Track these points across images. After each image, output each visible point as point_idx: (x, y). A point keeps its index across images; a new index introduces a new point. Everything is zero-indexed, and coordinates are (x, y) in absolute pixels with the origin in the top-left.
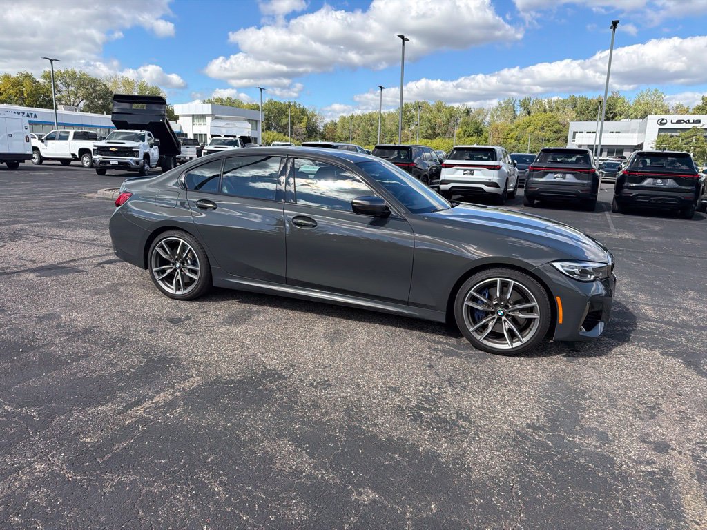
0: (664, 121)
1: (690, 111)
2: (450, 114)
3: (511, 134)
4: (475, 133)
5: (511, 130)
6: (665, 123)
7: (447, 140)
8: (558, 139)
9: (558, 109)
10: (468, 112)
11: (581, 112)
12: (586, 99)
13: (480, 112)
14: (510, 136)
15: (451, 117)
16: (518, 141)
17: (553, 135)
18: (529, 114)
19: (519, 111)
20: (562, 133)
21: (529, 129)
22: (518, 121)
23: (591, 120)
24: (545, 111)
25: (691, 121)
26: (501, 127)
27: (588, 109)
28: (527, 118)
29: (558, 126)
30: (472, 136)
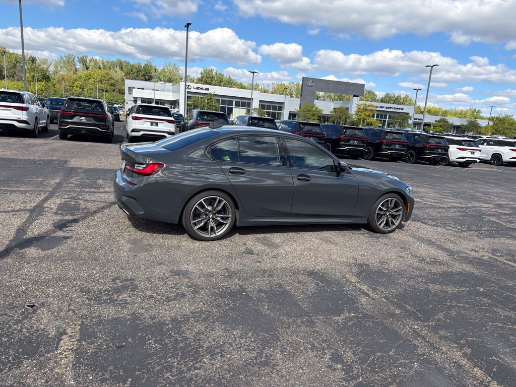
0: (190, 87)
1: (195, 81)
2: (16, 60)
3: (76, 83)
4: (43, 79)
5: (76, 80)
6: (190, 88)
7: (16, 82)
8: (114, 91)
9: (110, 68)
10: (33, 60)
11: (128, 73)
12: (129, 63)
13: (45, 61)
14: (75, 85)
15: (17, 62)
16: (83, 89)
17: (109, 87)
18: (87, 69)
19: (79, 66)
20: (116, 87)
21: (91, 81)
22: (79, 74)
23: (135, 79)
24: (100, 68)
25: (204, 89)
26: (66, 77)
27: (132, 71)
28: (86, 72)
29: (112, 81)
30: (40, 81)
